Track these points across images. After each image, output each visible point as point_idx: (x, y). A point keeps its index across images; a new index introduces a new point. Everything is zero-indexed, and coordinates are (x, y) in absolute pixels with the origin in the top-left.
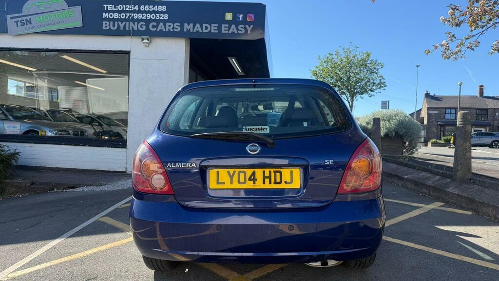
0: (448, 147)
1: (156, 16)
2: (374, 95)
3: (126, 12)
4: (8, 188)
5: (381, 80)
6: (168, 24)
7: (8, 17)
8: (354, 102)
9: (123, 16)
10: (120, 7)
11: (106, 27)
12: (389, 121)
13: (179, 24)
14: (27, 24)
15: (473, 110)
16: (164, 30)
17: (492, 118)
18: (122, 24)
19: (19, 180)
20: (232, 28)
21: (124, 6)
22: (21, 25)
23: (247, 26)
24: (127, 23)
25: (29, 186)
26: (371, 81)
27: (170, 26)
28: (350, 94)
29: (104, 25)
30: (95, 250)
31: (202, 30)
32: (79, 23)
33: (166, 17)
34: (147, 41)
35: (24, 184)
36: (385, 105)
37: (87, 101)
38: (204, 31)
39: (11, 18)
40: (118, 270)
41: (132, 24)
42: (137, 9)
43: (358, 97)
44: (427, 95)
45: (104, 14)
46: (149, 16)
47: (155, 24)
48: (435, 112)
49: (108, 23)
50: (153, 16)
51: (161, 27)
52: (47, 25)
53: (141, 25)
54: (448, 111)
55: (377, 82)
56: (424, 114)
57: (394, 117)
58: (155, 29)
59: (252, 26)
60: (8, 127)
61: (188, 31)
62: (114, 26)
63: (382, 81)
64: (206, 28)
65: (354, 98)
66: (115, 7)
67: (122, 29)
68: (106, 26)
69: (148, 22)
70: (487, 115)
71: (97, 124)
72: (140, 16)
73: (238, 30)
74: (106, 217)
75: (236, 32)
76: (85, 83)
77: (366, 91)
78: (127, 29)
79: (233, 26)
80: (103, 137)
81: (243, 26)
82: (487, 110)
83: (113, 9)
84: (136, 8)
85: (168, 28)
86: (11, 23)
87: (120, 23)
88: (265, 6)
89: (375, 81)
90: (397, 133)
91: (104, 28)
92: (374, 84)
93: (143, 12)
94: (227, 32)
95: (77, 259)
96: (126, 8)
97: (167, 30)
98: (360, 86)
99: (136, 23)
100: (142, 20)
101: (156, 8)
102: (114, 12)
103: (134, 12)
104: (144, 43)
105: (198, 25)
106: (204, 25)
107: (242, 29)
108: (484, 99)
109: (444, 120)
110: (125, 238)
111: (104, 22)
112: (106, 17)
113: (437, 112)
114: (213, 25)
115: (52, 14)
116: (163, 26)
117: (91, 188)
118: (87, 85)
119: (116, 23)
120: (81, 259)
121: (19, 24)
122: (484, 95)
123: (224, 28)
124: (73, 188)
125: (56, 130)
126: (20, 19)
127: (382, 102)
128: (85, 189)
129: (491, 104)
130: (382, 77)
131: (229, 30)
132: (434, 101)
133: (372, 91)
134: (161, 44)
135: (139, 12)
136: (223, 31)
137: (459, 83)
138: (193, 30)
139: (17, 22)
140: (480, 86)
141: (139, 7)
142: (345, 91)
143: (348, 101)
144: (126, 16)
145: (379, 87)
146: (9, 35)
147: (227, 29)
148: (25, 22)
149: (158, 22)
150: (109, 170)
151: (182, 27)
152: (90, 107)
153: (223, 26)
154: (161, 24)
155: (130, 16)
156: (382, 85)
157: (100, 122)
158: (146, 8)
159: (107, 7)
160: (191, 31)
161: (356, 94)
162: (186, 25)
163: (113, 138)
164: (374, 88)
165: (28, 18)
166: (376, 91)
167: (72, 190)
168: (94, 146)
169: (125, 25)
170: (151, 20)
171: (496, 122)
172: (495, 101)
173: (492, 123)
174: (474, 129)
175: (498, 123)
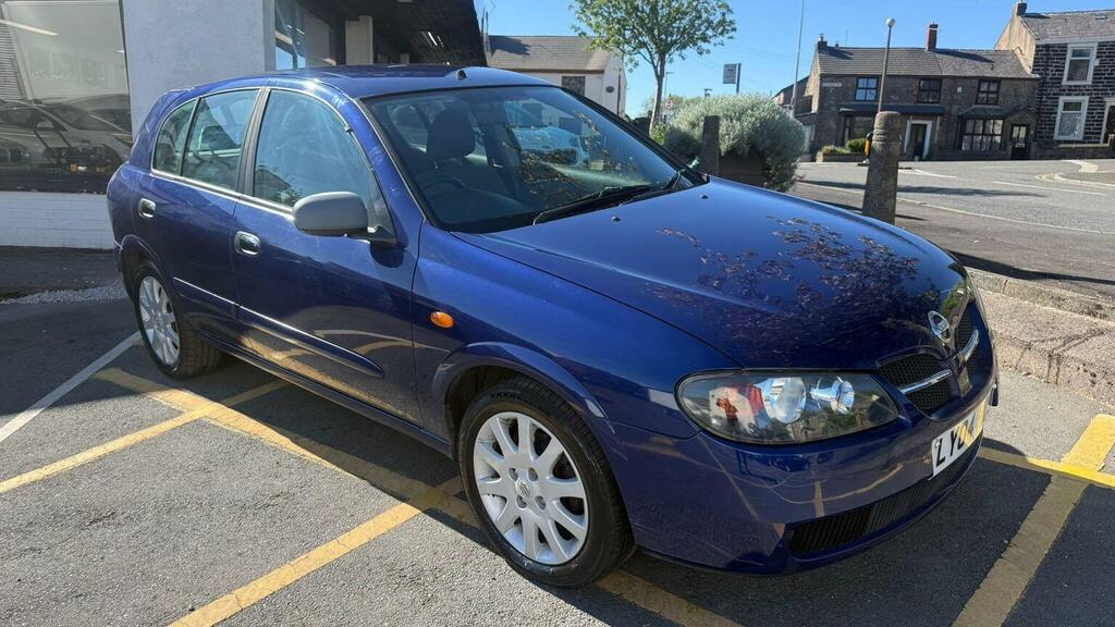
0: (856, 164)
2: (708, 51)
5: (724, 14)
8: (667, 67)
12: (739, 119)
15: (912, 80)
17: (948, 97)
26: (704, 15)
28: (657, 47)
30: (99, 451)
36: (732, 74)
37: (13, 61)
40: (161, 494)
43: (675, 54)
44: (822, 46)
48: (836, 85)
54: (862, 83)
55: (716, 19)
56: (813, 90)
57: (750, 111)
63: (729, 18)
65: (667, 56)
70: (939, 90)
71: (49, 126)
74: (113, 370)
77: (692, 41)
80: (73, 167)
82: (939, 79)
89: (712, 18)
90: (753, 147)
92: (710, 23)
95: (59, 474)
98: (679, 28)
108: (937, 55)
109: (852, 103)
110: (167, 419)
113: (840, 85)
117: (61, 295)
118: (8, 23)
120: (71, 474)
122: (938, 46)
124: (17, 295)
127: (726, 66)
128: (46, 296)
129: (948, 68)
130: (727, 7)
132: (835, 59)
133: (705, 39)
137: (888, 21)
140: (931, 26)
142: (646, 39)
143: (653, 63)
145: (720, 30)
150: (99, 247)
152: (24, 76)
156: (725, 27)
157: (57, 119)
161: (669, 46)
163: (98, 169)
164: (710, 33)
166: (713, 40)
167: (13, 300)
168: (52, 191)
171: (955, 107)
172: (958, 59)
173: (948, 109)
174: (910, 122)
175: (959, 110)
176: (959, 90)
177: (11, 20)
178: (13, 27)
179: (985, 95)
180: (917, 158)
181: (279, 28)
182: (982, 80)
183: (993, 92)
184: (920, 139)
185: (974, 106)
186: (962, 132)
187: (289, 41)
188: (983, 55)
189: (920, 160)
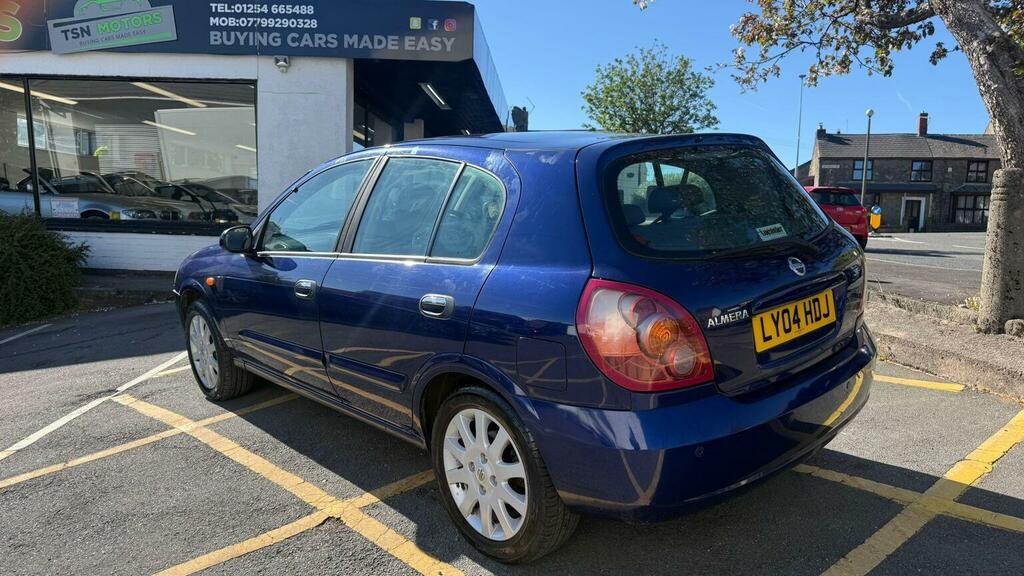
1: (298, 23)
3: (247, 15)
4: (83, 300)
5: (709, 111)
6: (317, 36)
7: (50, 23)
9: (243, 22)
10: (238, 8)
11: (216, 40)
13: (335, 36)
14: (83, 36)
15: (904, 162)
16: (312, 45)
17: (940, 177)
18: (242, 34)
19: (97, 288)
20: (420, 43)
21: (245, 6)
22: (74, 37)
23: (445, 39)
24: (251, 34)
25: (114, 296)
26: (692, 112)
27: (320, 39)
29: (212, 38)
31: (373, 44)
32: (170, 34)
33: (314, 24)
34: (284, 63)
35: (107, 293)
37: (159, 153)
38: (376, 46)
39: (56, 25)
41: (258, 35)
42: (266, 11)
44: (821, 134)
45: (212, 19)
46: (286, 23)
47: (297, 36)
48: (834, 167)
49: (219, 34)
50: (293, 23)
51: (306, 40)
52: (118, 37)
53: (275, 37)
54: (858, 165)
55: (702, 114)
56: (814, 171)
58: (296, 44)
59: (453, 39)
60: (58, 206)
61: (351, 46)
62: (229, 39)
63: (713, 114)
64: (380, 42)
66: (229, 8)
67: (242, 43)
68: (215, 38)
69: (285, 32)
70: (931, 170)
71: (189, 198)
72: (271, 23)
73: (430, 45)
75: (428, 49)
76: (154, 121)
78: (251, 43)
79: (423, 39)
80: (217, 220)
81: (439, 39)
82: (930, 161)
83: (227, 11)
84: (265, 9)
85: (317, 41)
86: (55, 35)
87: (238, 33)
88: (473, 7)
89: (699, 113)
91: (212, 42)
93: (275, 16)
94: (413, 48)
96: (248, 8)
97: (317, 46)
98: (673, 122)
99: (265, 34)
100: (274, 29)
101: (297, 10)
102: (227, 15)
103: (262, 15)
104: (279, 66)
105: (366, 37)
106: (376, 38)
107: (437, 44)
108: (928, 140)
109: (851, 182)
111: (212, 33)
112: (215, 24)
113: (838, 167)
114: (390, 37)
115: (125, 19)
116: (308, 38)
118: (158, 125)
119: (233, 33)
121: (69, 34)
122: (930, 132)
123: (409, 42)
125: (132, 210)
126: (70, 27)
129: (939, 151)
130: (712, 104)
131: (416, 47)
132: (832, 144)
134: (306, 67)
135: (269, 15)
136: (407, 48)
137: (867, 112)
138: (359, 45)
139: (65, 32)
140: (921, 115)
141: (269, 8)
144: (248, 22)
145: (706, 123)
146: (54, 54)
147: (413, 43)
148: (79, 31)
149: (302, 31)
151: (340, 40)
152: (165, 165)
153: (407, 38)
154: (307, 36)
155: (255, 22)
156: (710, 119)
157: (193, 194)
158: (281, 9)
159: (216, 8)
160: (356, 46)
162: (346, 37)
164: (698, 124)
165: (84, 25)
168: (204, 235)
169: (247, 37)
170: (289, 30)
171: (947, 186)
172: (948, 143)
173: (939, 187)
174: (906, 198)
175: (950, 187)
176: (950, 170)
177: (160, 123)
178: (161, 128)
179: (975, 174)
180: (912, 230)
181: (356, 128)
182: (971, 161)
183: (981, 172)
184: (915, 215)
185: (965, 184)
186: (955, 208)
187: (363, 137)
188: (972, 139)
189: (915, 232)
